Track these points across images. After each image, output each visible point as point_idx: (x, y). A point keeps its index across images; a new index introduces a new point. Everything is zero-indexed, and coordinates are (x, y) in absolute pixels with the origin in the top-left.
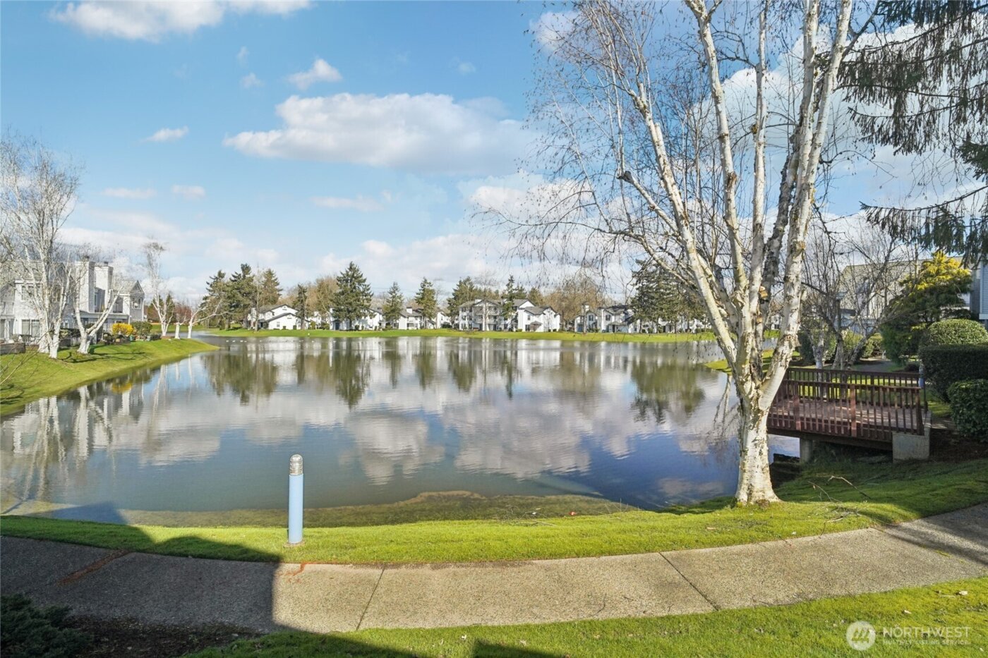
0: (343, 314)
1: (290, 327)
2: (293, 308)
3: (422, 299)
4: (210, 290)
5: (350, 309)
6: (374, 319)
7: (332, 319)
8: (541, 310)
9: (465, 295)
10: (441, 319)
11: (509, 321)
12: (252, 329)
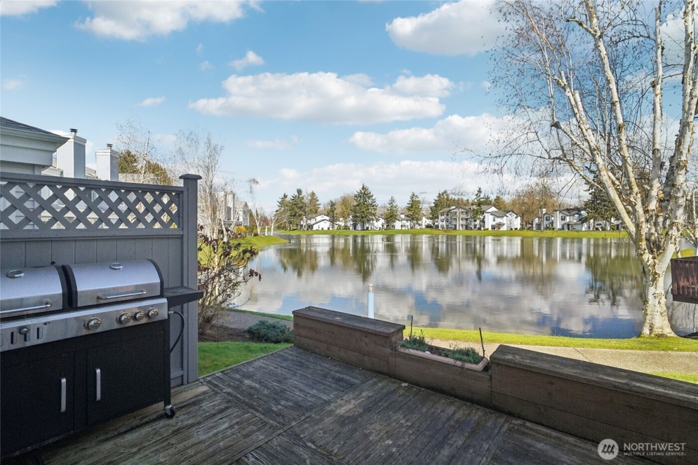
0: (359, 219)
1: (326, 229)
2: (328, 216)
3: (411, 207)
4: (279, 206)
5: (363, 215)
6: (378, 222)
7: (351, 223)
8: (504, 213)
9: (443, 204)
10: (425, 221)
11: (478, 222)
12: (304, 230)
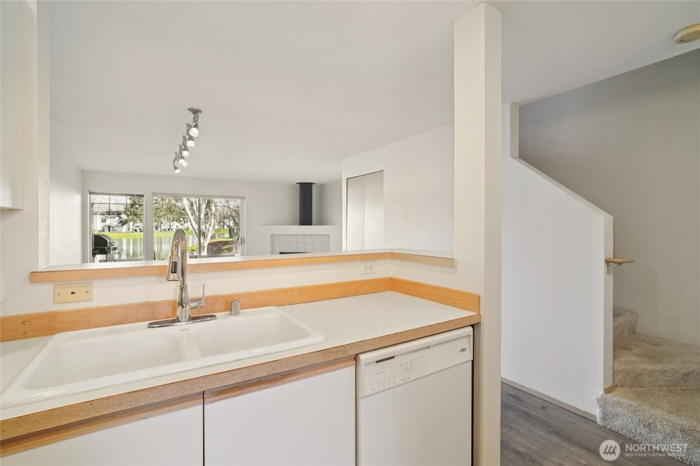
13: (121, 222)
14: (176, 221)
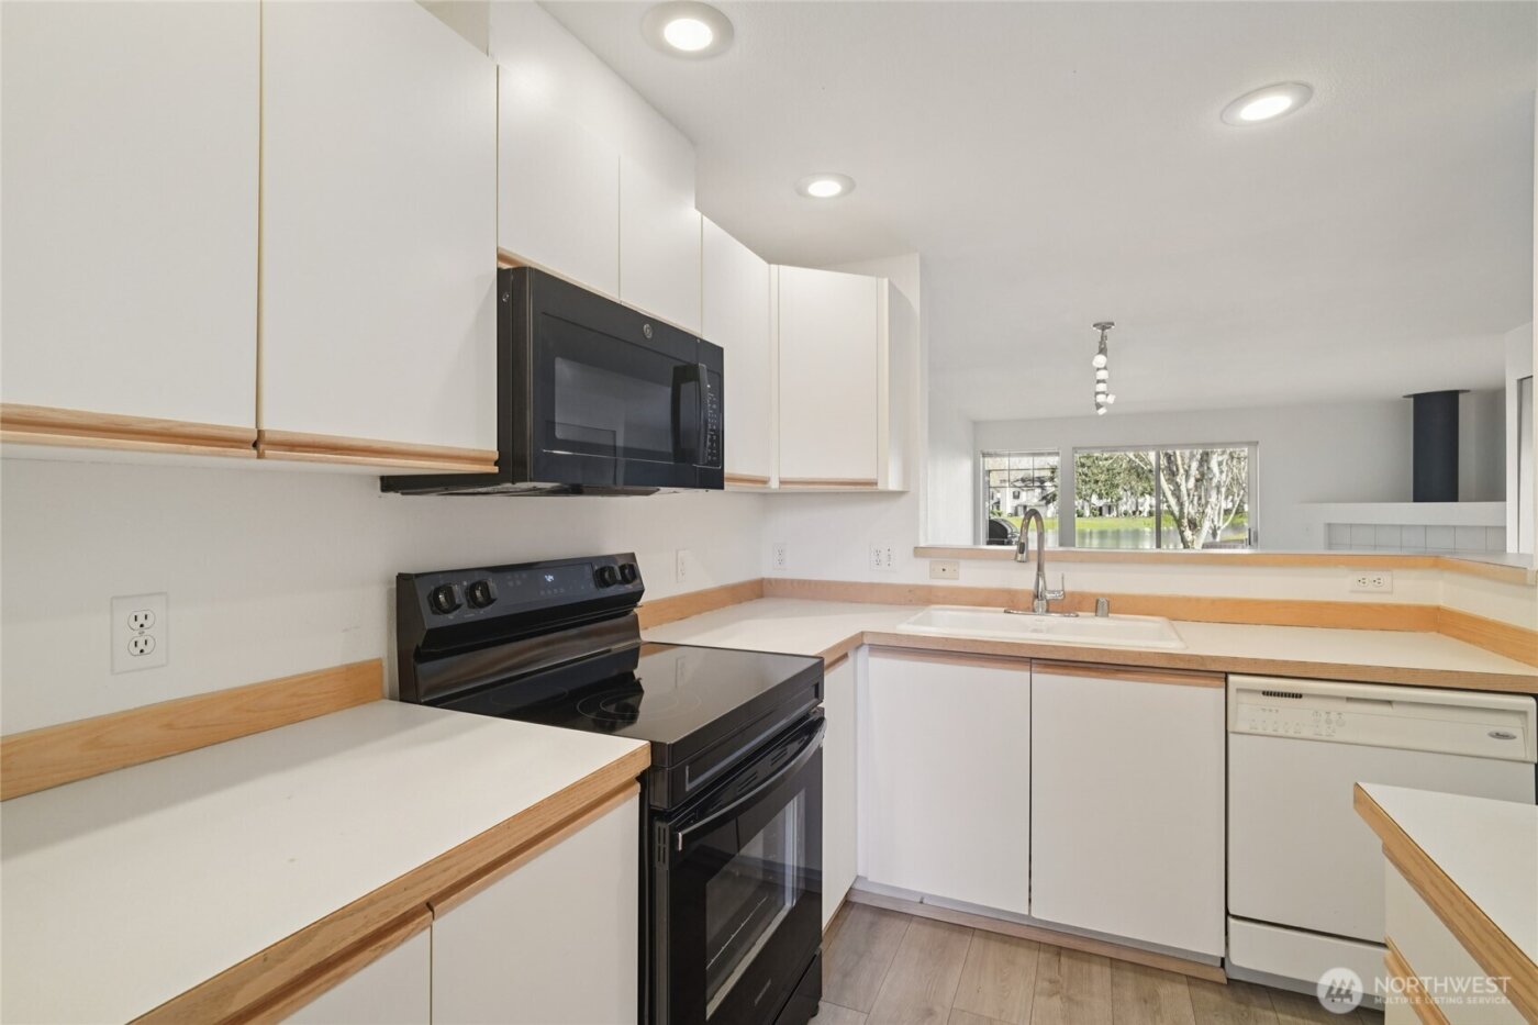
13: (1044, 498)
14: (1150, 494)
